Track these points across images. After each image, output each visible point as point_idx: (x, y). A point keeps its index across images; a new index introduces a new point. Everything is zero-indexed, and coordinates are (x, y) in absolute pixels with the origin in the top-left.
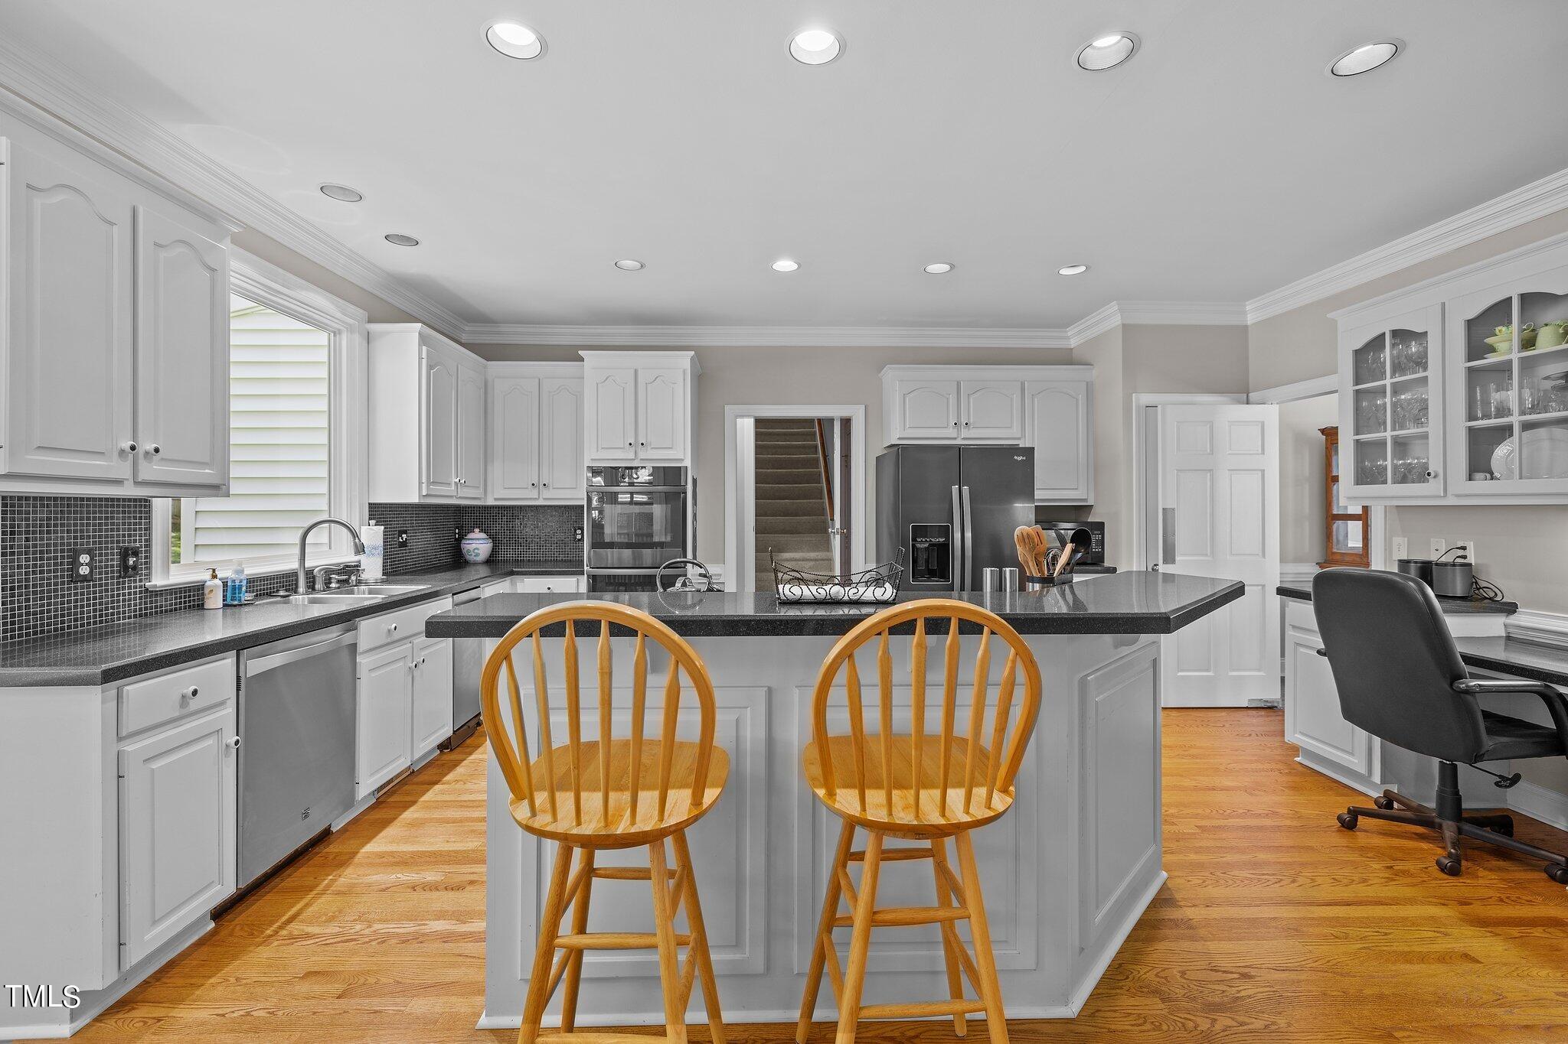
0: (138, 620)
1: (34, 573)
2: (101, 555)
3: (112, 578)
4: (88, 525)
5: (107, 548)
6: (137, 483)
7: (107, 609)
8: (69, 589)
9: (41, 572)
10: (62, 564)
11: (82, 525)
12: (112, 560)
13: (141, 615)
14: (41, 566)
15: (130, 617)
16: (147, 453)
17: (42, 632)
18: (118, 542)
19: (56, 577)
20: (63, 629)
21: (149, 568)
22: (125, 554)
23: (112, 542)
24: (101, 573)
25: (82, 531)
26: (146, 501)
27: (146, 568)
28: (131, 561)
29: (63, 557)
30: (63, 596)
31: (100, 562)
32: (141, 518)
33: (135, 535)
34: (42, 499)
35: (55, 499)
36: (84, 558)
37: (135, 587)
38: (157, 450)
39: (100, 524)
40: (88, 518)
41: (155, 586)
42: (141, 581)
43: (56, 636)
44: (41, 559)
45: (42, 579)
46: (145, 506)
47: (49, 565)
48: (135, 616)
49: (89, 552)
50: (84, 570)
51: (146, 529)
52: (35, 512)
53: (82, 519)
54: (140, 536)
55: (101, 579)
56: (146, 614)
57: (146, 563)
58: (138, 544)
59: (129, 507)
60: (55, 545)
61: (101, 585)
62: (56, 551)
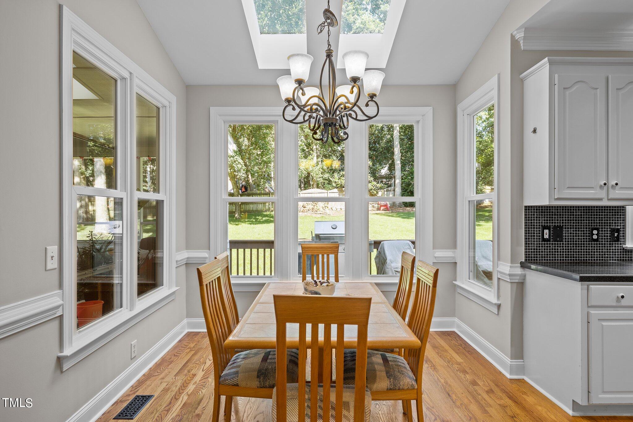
0: (619, 261)
1: (576, 236)
2: (602, 231)
3: (607, 241)
4: (597, 218)
5: (605, 228)
6: (609, 200)
7: (605, 255)
8: (589, 244)
9: (579, 236)
10: (586, 233)
11: (594, 218)
12: (607, 233)
13: (621, 260)
14: (579, 234)
15: (615, 260)
16: (613, 186)
17: (579, 260)
18: (610, 226)
19: (584, 239)
20: (586, 260)
21: (625, 239)
22: (613, 231)
23: (607, 226)
24: (602, 239)
25: (594, 220)
26: (623, 207)
27: (623, 239)
28: (616, 235)
29: (586, 231)
30: (587, 247)
31: (602, 234)
32: (620, 215)
33: (618, 223)
34: (579, 207)
35: (584, 207)
36: (595, 232)
37: (618, 247)
38: (617, 184)
39: (602, 218)
40: (597, 215)
41: (627, 247)
42: (621, 244)
43: (584, 263)
44: (579, 231)
45: (579, 239)
46: (623, 210)
47: (581, 234)
48: (618, 260)
49: (597, 229)
50: (595, 237)
51: (623, 220)
52: (576, 212)
53: (594, 215)
54: (620, 223)
55: (602, 241)
56: (623, 260)
57: (623, 236)
58: (619, 227)
59: (615, 210)
60: (584, 226)
61: (602, 244)
62: (584, 228)
